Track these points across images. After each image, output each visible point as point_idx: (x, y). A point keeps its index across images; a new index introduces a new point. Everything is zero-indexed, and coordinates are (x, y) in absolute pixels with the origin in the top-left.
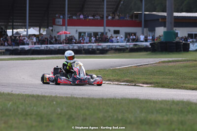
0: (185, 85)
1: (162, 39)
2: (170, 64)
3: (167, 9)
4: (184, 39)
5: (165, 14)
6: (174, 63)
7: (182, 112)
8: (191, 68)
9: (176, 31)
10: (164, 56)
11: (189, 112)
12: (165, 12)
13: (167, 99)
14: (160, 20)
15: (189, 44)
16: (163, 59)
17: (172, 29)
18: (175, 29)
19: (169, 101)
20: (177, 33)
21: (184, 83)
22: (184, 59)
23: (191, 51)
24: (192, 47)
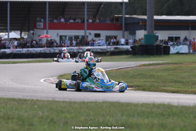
0: (165, 88)
1: (143, 42)
2: (151, 67)
3: (147, 12)
4: (165, 42)
5: (145, 17)
6: (155, 66)
7: (162, 115)
8: (172, 71)
9: (157, 35)
10: (145, 59)
11: (169, 115)
12: (146, 15)
13: (148, 102)
14: (141, 23)
15: (169, 47)
16: (144, 63)
17: (153, 32)
18: (155, 32)
19: (149, 104)
20: (158, 36)
21: (164, 87)
22: (164, 62)
23: (172, 54)
24: (173, 50)
